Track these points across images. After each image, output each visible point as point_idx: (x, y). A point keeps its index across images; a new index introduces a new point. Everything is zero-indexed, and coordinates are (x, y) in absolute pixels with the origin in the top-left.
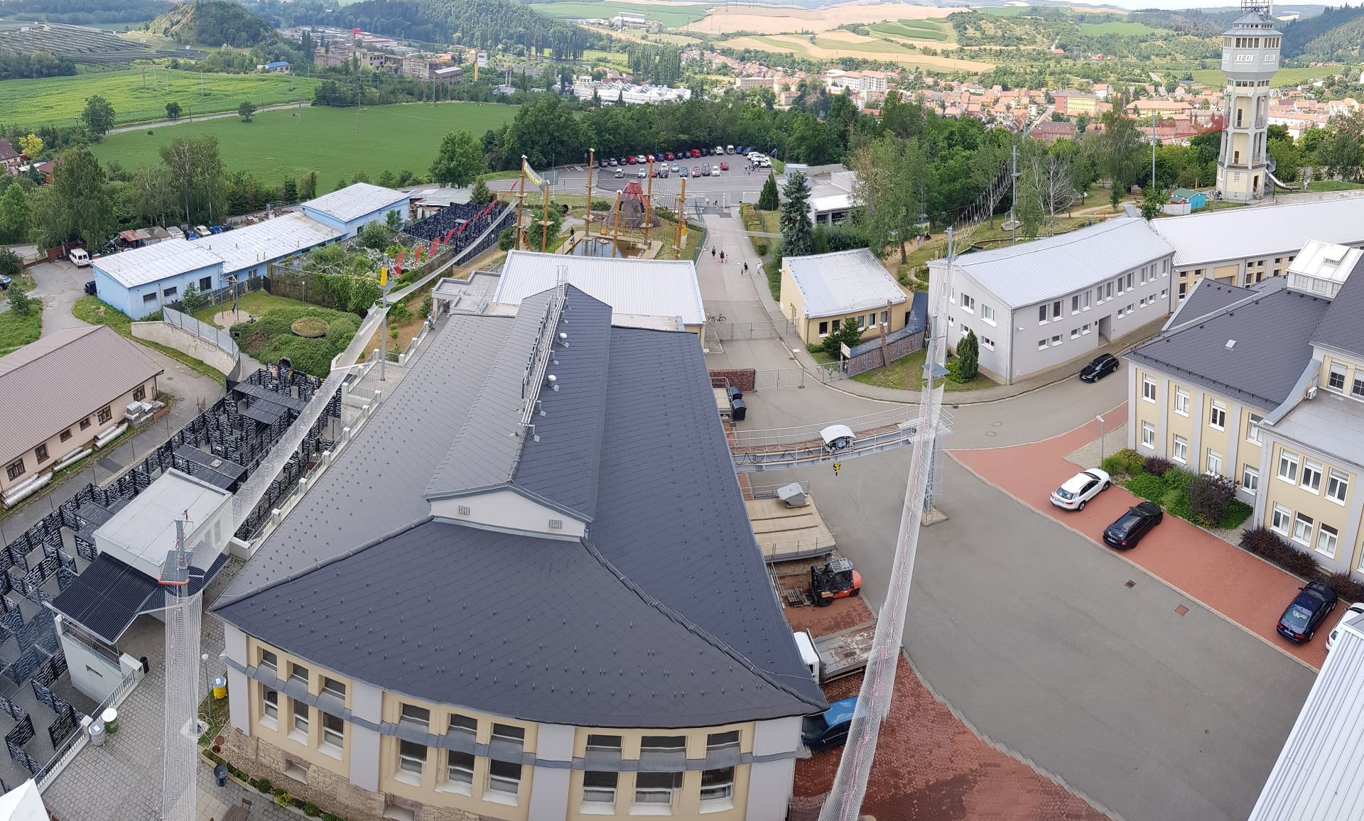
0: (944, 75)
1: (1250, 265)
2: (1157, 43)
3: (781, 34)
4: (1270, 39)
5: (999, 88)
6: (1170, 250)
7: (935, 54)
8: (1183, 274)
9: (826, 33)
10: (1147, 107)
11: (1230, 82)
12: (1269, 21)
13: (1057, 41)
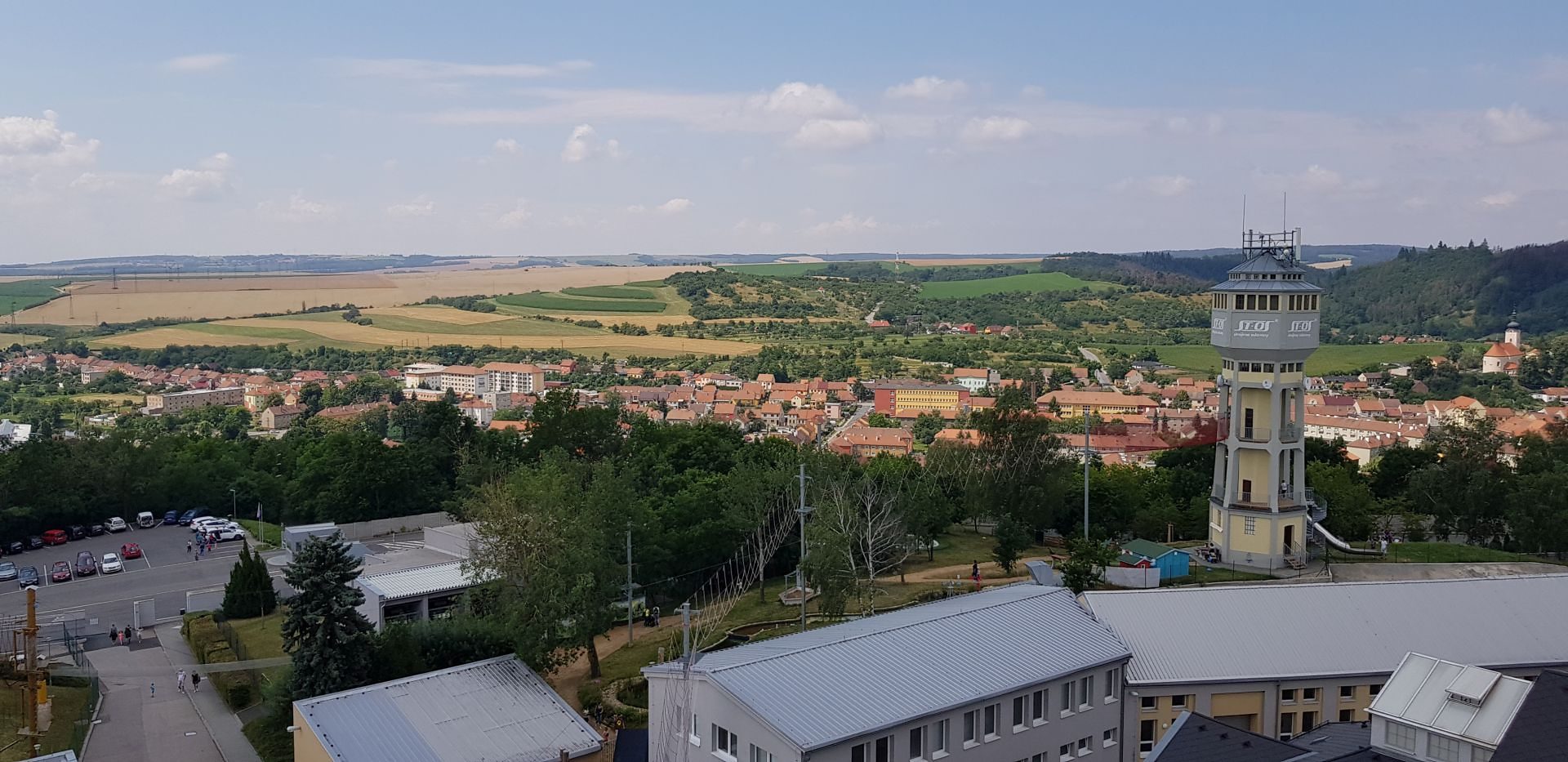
0: (663, 362)
1: (1288, 695)
2: (1093, 303)
3: (256, 316)
4: (1300, 297)
5: (770, 377)
6: (1119, 653)
7: (643, 332)
8: (1148, 702)
9: (404, 309)
10: (1072, 402)
11: (1226, 364)
12: (1297, 270)
13: (877, 309)
